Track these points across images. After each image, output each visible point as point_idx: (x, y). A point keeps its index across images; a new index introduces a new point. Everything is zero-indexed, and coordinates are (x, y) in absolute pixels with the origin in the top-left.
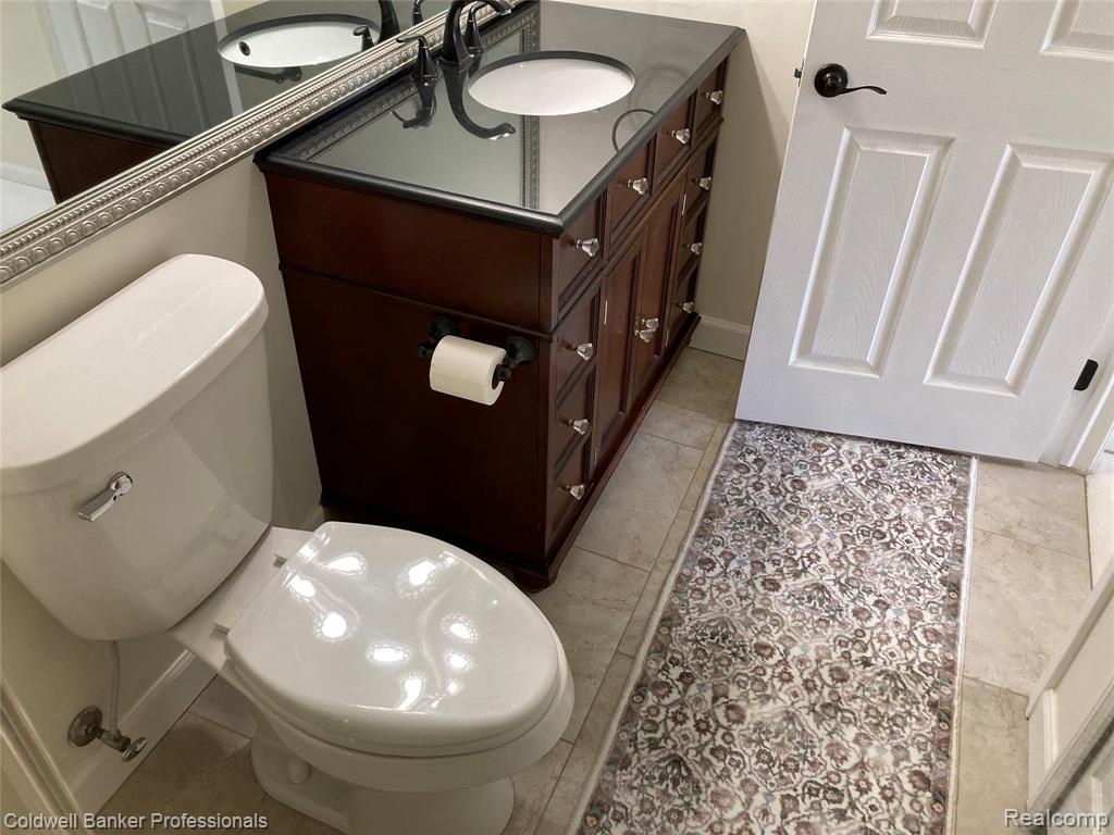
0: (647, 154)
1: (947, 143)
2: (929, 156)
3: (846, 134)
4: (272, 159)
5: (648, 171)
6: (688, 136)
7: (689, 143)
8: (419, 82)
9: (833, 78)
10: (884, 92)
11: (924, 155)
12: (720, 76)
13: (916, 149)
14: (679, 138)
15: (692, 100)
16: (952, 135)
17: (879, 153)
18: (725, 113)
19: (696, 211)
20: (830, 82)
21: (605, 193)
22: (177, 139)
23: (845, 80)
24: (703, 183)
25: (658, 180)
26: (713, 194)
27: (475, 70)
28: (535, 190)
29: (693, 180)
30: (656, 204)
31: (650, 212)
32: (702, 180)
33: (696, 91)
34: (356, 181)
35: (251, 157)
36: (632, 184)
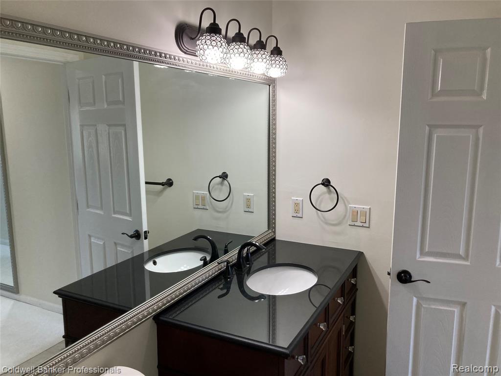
0: (325, 313)
1: (464, 305)
2: (456, 310)
3: (415, 300)
4: (161, 318)
5: (326, 320)
6: (343, 300)
7: (344, 303)
8: (226, 279)
9: (405, 276)
10: (429, 282)
11: (454, 310)
12: (354, 273)
13: (450, 307)
14: (339, 301)
15: (343, 286)
16: (465, 301)
17: (432, 308)
18: (358, 287)
19: (349, 331)
20: (404, 277)
21: (308, 334)
22: (126, 309)
23: (411, 277)
24: (352, 318)
25: (331, 321)
26: (356, 323)
27: (249, 273)
28: (274, 334)
29: (347, 317)
30: (332, 331)
31: (328, 337)
32: (351, 317)
33: (344, 282)
34: (195, 329)
35: (152, 318)
36: (319, 325)
